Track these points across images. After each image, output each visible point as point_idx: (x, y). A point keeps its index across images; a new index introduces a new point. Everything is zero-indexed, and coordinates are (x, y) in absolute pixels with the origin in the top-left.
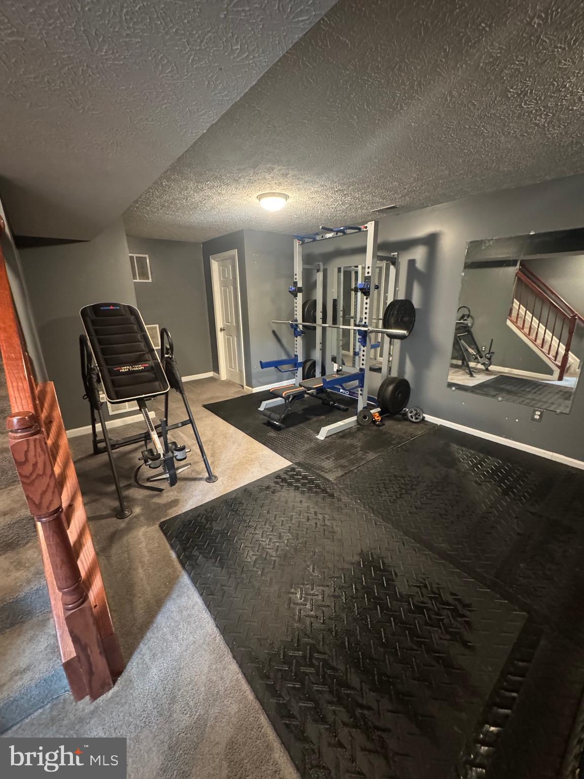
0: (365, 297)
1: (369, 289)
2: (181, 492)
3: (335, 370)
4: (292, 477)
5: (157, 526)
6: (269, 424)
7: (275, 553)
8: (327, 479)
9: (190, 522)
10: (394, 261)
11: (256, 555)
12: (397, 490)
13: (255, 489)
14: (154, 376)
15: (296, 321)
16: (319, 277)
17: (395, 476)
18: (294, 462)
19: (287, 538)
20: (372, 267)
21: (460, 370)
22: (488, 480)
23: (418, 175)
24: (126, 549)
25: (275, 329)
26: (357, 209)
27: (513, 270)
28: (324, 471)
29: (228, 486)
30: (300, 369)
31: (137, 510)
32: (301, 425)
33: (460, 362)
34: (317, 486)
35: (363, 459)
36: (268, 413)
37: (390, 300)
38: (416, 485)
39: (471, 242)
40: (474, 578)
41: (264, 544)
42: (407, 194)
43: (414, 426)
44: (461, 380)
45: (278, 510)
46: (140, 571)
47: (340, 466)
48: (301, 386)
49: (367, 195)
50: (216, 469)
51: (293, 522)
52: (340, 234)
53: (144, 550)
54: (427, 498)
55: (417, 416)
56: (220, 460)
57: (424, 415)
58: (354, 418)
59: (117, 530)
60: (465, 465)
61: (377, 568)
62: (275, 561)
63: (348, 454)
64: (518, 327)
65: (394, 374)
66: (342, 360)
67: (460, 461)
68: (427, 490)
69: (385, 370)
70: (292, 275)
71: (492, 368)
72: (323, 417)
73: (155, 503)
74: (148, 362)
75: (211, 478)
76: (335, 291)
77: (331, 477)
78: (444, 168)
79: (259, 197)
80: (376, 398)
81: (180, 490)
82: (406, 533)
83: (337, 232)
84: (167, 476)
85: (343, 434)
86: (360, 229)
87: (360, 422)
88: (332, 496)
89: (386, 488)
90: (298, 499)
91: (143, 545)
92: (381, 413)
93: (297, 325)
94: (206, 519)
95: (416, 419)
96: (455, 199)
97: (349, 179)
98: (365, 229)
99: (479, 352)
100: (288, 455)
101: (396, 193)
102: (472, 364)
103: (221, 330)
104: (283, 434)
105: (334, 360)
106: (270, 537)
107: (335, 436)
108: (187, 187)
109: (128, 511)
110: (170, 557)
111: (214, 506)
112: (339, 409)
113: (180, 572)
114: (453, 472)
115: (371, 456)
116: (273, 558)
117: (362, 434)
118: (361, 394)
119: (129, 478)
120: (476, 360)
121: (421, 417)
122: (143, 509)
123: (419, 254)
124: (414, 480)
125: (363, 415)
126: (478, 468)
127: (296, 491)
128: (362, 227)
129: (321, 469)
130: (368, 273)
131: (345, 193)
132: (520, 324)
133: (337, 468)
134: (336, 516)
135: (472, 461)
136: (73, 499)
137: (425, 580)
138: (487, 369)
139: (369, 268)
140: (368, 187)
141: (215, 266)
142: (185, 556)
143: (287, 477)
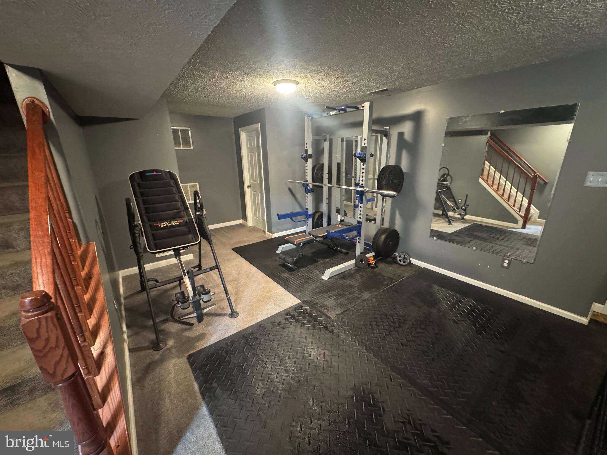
0: (362, 164)
1: (365, 157)
2: (208, 326)
3: (339, 220)
4: (300, 314)
5: (185, 358)
6: (284, 266)
7: (281, 386)
8: (328, 316)
9: (213, 355)
10: (386, 134)
11: (265, 388)
12: (387, 327)
13: (268, 325)
14: (187, 230)
15: (307, 181)
16: (326, 145)
17: (386, 315)
18: (302, 300)
19: (292, 371)
20: (368, 139)
21: (441, 218)
22: (464, 319)
23: (405, 64)
24: (157, 380)
25: (291, 187)
26: (355, 92)
27: (484, 138)
28: (326, 309)
29: (247, 322)
30: (310, 220)
31: (171, 343)
32: (310, 267)
33: (440, 212)
34: (320, 323)
35: (359, 298)
36: (283, 256)
37: (383, 165)
38: (402, 323)
39: (451, 119)
40: (451, 415)
41: (272, 377)
42: (396, 80)
43: (403, 268)
44: (441, 227)
45: (286, 345)
46: (167, 401)
47: (340, 304)
48: (310, 234)
49: (363, 81)
50: (238, 305)
51: (299, 356)
52: (341, 112)
53: (172, 381)
54: (411, 335)
55: (405, 260)
56: (242, 297)
57: (411, 259)
58: (353, 261)
59: (152, 361)
60: (445, 305)
61: (368, 404)
62: (280, 394)
63: (347, 293)
64: (488, 184)
65: (386, 225)
66: (345, 212)
67: (440, 301)
68: (412, 328)
69: (378, 221)
70: (303, 144)
71: (467, 217)
72: (328, 260)
73: (186, 337)
74: (183, 218)
75: (233, 314)
76: (339, 157)
77: (332, 315)
78: (427, 58)
79: (275, 83)
80: (371, 244)
81: (208, 325)
82: (394, 369)
83: (339, 110)
84: (195, 315)
85: (344, 276)
86: (358, 108)
87: (358, 264)
88: (332, 332)
89: (377, 326)
90: (304, 336)
91: (172, 376)
92: (375, 257)
93: (307, 185)
94: (227, 353)
95: (404, 262)
96: (437, 83)
97: (348, 68)
98: (362, 108)
99: (456, 204)
100: (298, 294)
101: (387, 78)
102: (450, 214)
103: (248, 187)
104: (295, 275)
105: (338, 211)
106: (278, 370)
107: (337, 277)
108: (214, 76)
109: (163, 344)
110: (194, 388)
111: (234, 341)
112: (341, 252)
113: (200, 404)
114: (434, 311)
115: (366, 295)
116: (279, 391)
117: (359, 275)
118: (359, 242)
119: (166, 313)
120: (454, 211)
121: (408, 261)
122: (175, 342)
123: (407, 128)
124: (401, 318)
125: (360, 259)
126: (455, 308)
127: (302, 327)
128: (359, 106)
129: (325, 307)
130: (365, 144)
131: (345, 79)
132: (490, 181)
133: (337, 306)
134: (334, 352)
135: (450, 301)
136: (105, 347)
137: (408, 415)
138: (463, 219)
139: (365, 139)
140: (364, 74)
141: (243, 136)
142: (205, 388)
143: (296, 314)
